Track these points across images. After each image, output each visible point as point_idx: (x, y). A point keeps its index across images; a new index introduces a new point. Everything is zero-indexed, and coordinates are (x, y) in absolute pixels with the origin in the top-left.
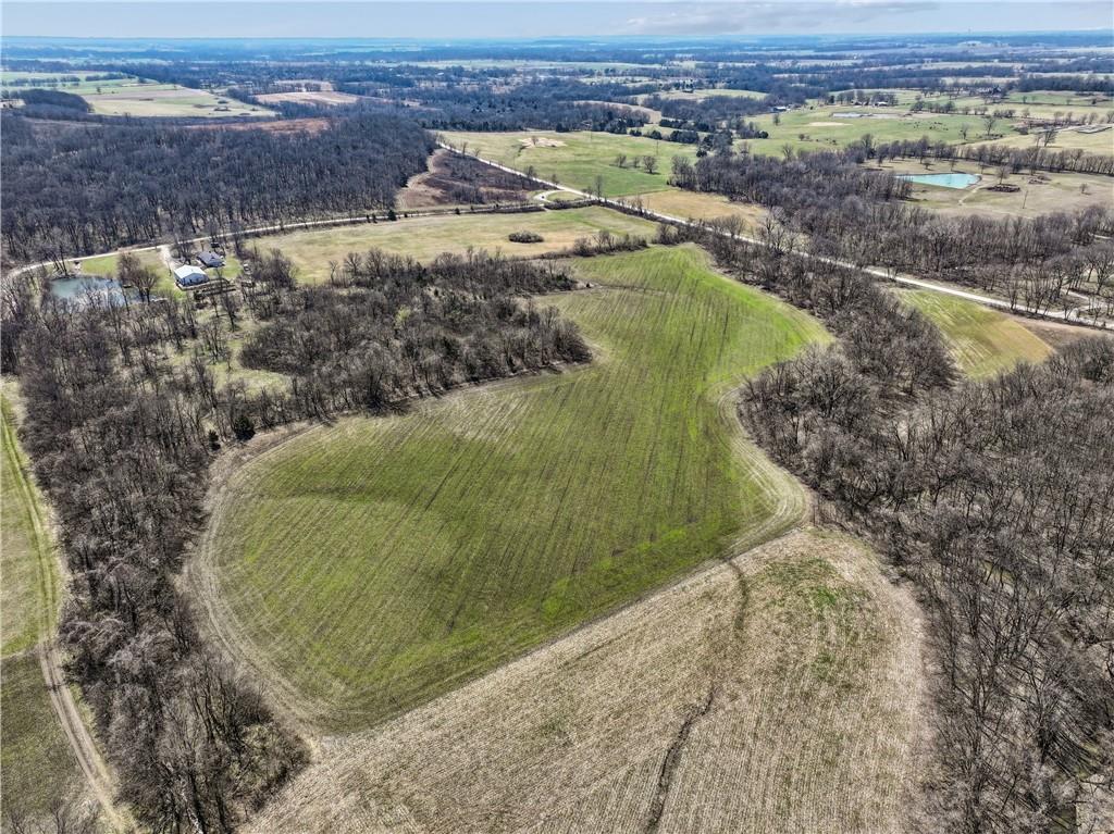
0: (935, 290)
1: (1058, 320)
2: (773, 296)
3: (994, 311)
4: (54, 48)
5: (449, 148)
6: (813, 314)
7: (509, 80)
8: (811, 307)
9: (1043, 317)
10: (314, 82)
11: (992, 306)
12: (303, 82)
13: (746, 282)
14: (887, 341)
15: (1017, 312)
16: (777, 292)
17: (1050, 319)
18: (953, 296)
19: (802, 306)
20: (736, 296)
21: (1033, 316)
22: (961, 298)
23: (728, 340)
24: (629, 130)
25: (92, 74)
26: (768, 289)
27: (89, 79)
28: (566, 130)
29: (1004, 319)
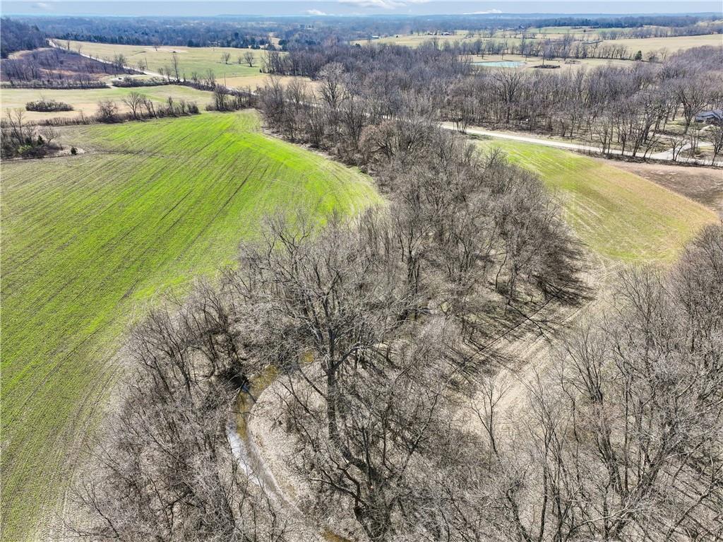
0: (510, 140)
1: (665, 162)
2: (320, 154)
3: (585, 156)
5: (57, 46)
6: (364, 172)
8: (364, 162)
9: (644, 160)
11: (579, 151)
13: (293, 141)
14: (461, 198)
15: (610, 157)
16: (325, 149)
17: (655, 161)
18: (532, 144)
19: (351, 163)
20: (272, 155)
21: (632, 159)
22: (542, 146)
23: (226, 214)
26: (316, 146)
29: (601, 165)
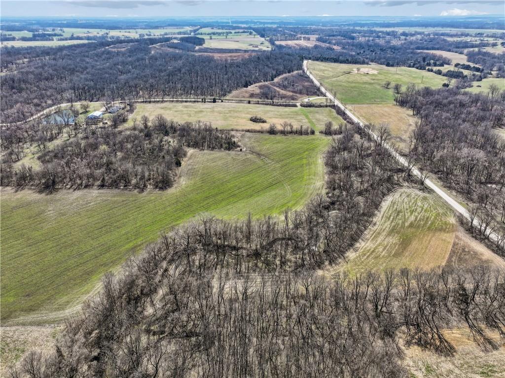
4: (250, 20)
7: (408, 38)
10: (307, 36)
12: (303, 36)
24: (427, 68)
25: (237, 31)
27: (235, 33)
28: (392, 66)
